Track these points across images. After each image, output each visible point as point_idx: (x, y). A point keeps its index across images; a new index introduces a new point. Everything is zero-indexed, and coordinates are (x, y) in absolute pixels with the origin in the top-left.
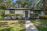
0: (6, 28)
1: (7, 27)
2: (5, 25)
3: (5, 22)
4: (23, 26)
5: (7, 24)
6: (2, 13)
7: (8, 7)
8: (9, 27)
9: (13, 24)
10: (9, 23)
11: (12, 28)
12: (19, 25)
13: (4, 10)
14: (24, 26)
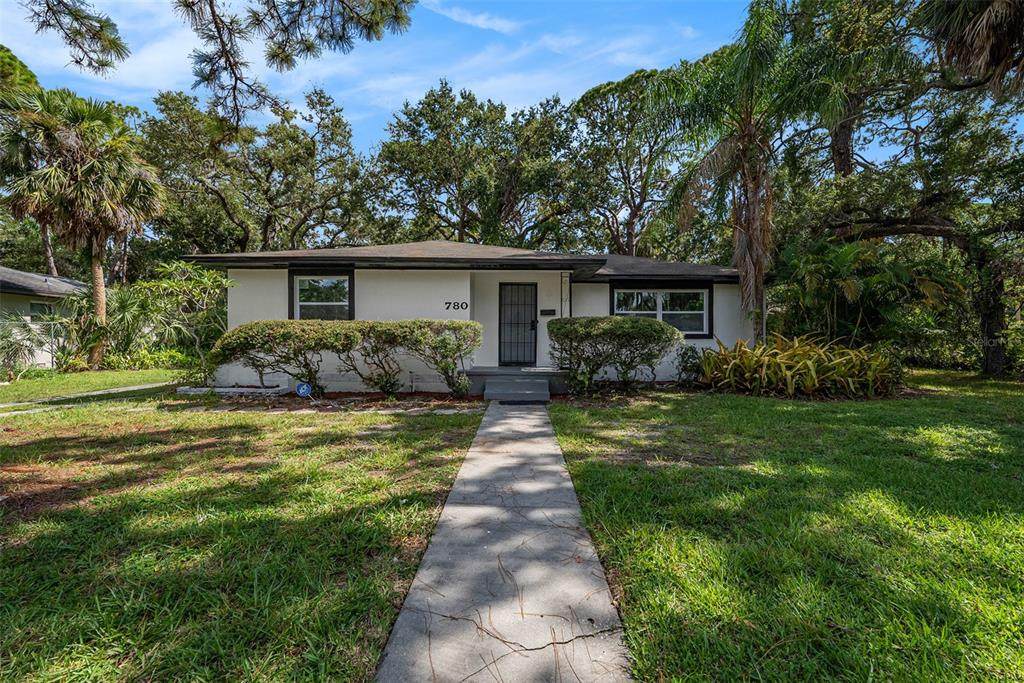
0: (230, 477)
1: (250, 468)
2: (224, 453)
3: (223, 431)
4: (431, 464)
5: (243, 449)
6: (191, 307)
7: (267, 223)
8: (265, 477)
9: (324, 450)
10: (270, 438)
11: (300, 480)
12: (393, 456)
13: (208, 278)
14: (440, 463)
